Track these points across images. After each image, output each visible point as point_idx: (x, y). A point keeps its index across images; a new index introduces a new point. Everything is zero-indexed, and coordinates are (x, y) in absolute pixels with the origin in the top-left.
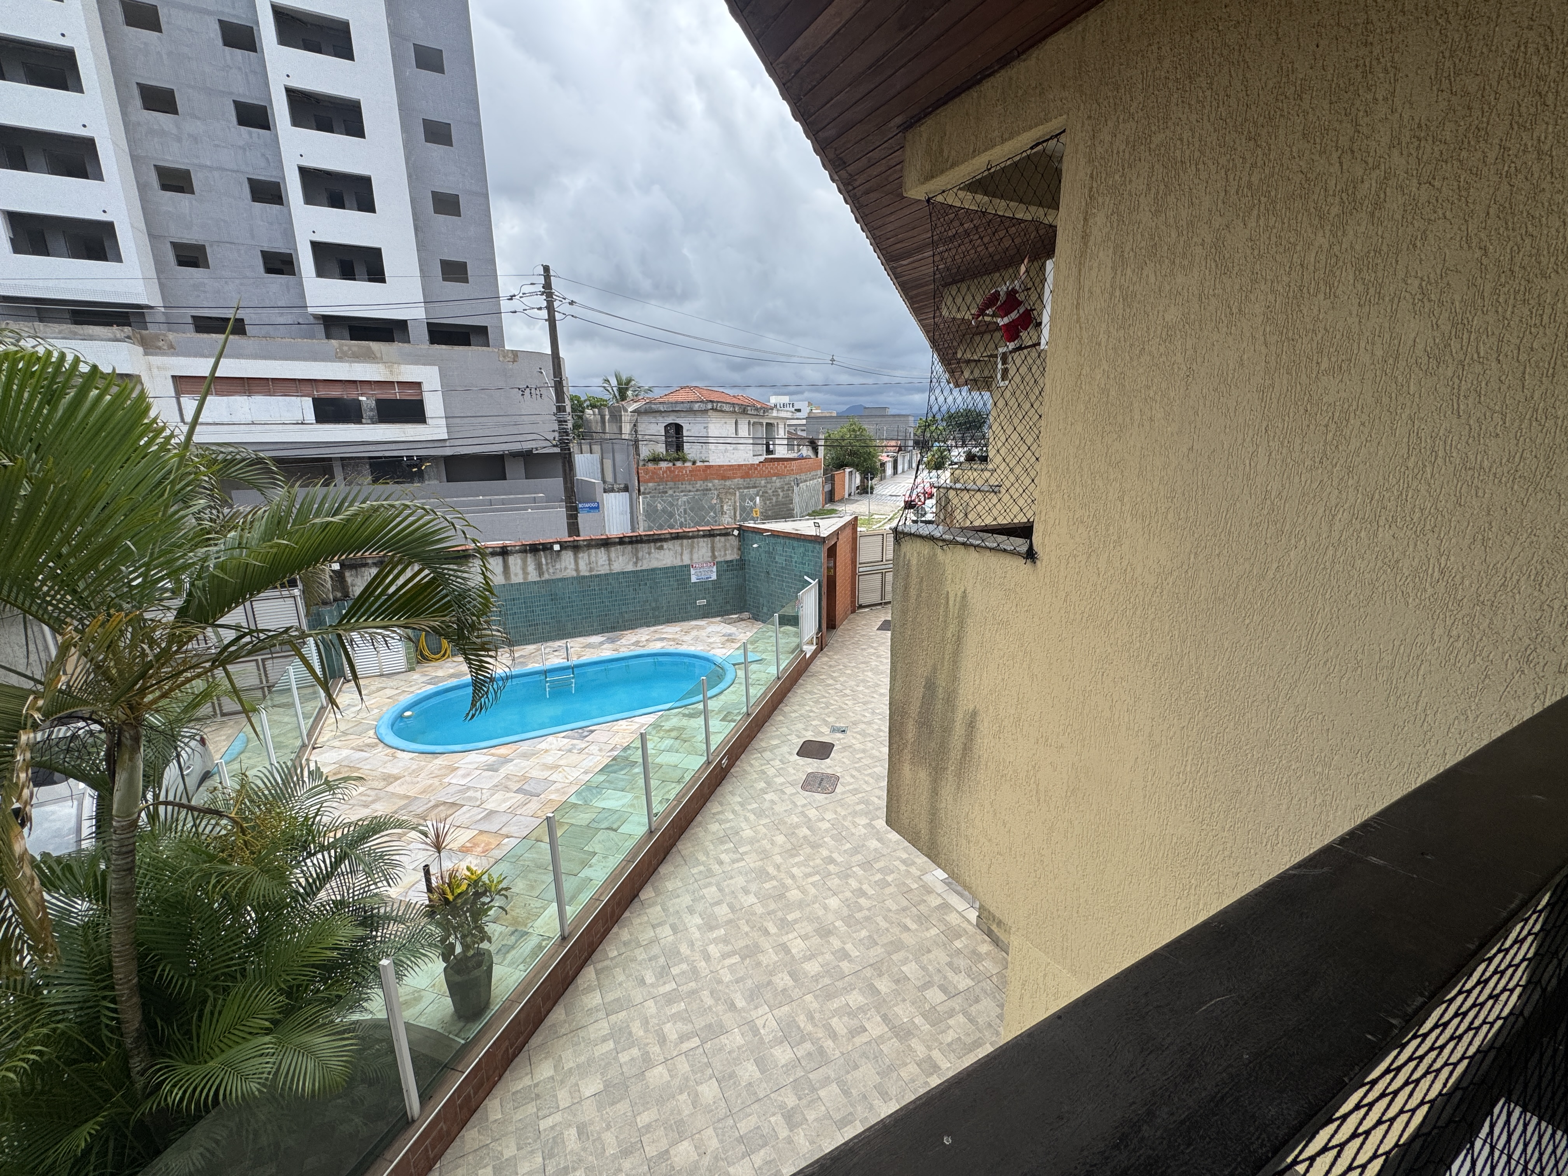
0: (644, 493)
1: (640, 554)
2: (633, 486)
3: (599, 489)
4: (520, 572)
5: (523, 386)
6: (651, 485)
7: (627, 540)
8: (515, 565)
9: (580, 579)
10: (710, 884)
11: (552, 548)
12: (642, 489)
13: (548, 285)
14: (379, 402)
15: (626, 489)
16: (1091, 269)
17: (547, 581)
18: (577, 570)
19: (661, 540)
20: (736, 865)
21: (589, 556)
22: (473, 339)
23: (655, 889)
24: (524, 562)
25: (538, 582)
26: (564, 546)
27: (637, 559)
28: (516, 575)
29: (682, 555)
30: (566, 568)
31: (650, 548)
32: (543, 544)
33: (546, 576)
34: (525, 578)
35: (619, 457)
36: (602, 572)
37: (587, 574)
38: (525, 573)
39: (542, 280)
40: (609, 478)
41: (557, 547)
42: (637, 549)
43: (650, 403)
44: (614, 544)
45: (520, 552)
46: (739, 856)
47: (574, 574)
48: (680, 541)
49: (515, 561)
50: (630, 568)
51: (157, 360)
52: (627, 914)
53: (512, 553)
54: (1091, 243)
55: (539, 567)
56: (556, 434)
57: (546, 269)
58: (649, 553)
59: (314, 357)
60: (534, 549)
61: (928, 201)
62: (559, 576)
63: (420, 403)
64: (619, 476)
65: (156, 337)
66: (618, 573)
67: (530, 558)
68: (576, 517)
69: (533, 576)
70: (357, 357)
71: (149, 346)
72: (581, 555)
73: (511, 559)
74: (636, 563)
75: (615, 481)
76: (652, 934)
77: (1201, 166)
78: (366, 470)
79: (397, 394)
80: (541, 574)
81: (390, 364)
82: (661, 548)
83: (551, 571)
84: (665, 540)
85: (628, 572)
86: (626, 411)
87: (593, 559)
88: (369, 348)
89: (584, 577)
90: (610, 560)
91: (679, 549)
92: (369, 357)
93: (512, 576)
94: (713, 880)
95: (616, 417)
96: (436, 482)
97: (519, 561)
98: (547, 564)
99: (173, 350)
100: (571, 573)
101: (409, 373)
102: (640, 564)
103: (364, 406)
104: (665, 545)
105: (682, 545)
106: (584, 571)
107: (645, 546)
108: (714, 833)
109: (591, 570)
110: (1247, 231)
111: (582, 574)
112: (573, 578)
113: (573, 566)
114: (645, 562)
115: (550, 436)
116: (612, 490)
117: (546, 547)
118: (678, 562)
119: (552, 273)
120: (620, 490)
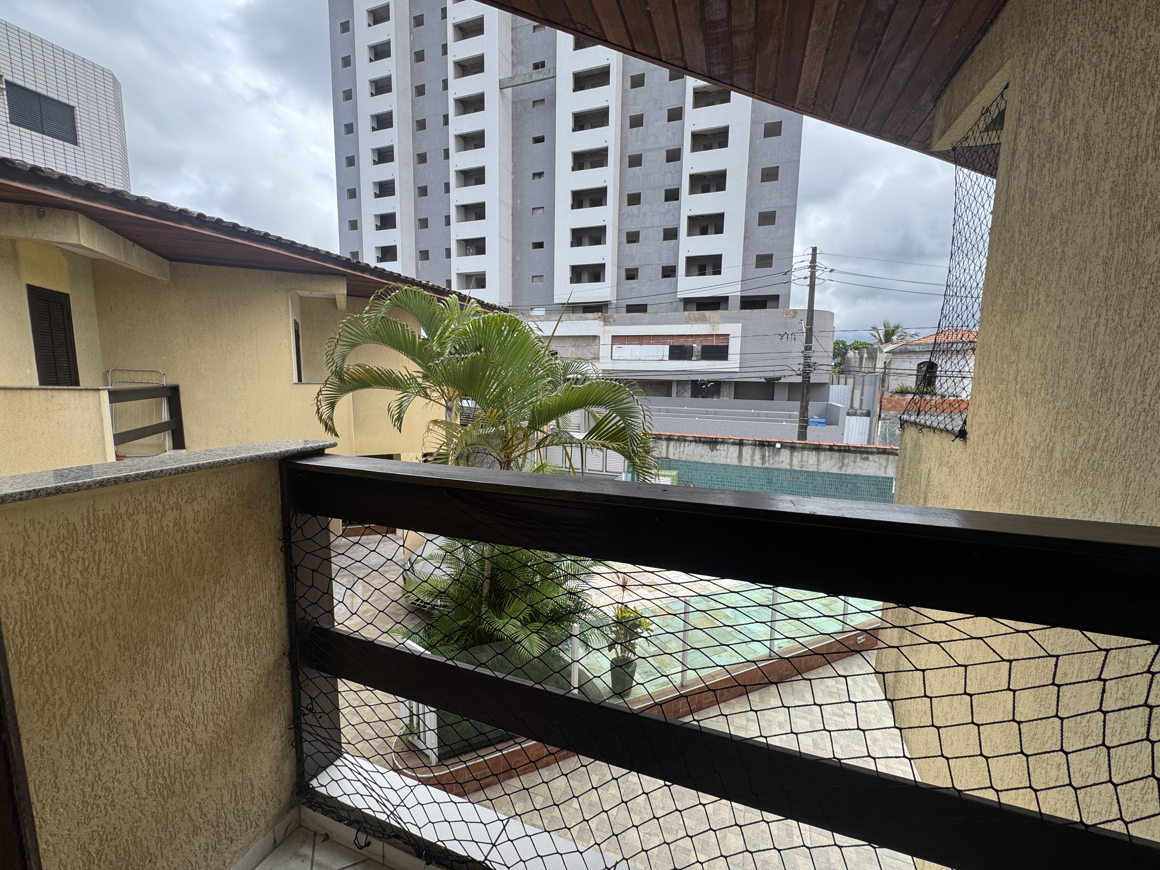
0: (884, 419)
1: (846, 461)
2: (876, 412)
3: (843, 413)
4: (749, 459)
5: (782, 333)
6: (892, 412)
7: (836, 448)
8: (747, 453)
9: (792, 471)
10: (805, 718)
11: (774, 445)
12: (883, 415)
13: (813, 261)
14: (704, 347)
15: (868, 414)
16: (1015, 179)
17: (767, 468)
18: (791, 464)
19: (868, 453)
20: (835, 718)
21: (802, 456)
22: (769, 304)
23: (761, 697)
24: (753, 452)
25: (760, 468)
26: (784, 445)
27: (843, 464)
28: (746, 460)
29: (886, 468)
30: (782, 462)
31: (856, 457)
32: (768, 442)
33: (767, 465)
34: (752, 464)
35: (867, 388)
36: (811, 470)
37: (799, 469)
38: (753, 460)
39: (810, 258)
40: (856, 405)
41: (778, 446)
42: (843, 457)
43: (907, 344)
44: (824, 450)
45: (752, 445)
46: (841, 713)
47: (788, 467)
48: (886, 456)
49: (747, 451)
50: (835, 470)
51: (607, 328)
52: (733, 701)
53: (746, 445)
54: (1016, 158)
55: (763, 457)
56: (801, 367)
57: (814, 250)
58: (855, 462)
59: (675, 322)
60: (762, 444)
61: (954, 149)
62: (776, 466)
63: (726, 348)
64: (864, 403)
65: (610, 317)
66: (824, 473)
67: (758, 450)
68: (806, 427)
69: (758, 463)
70: (697, 321)
71: (606, 321)
72: (796, 454)
73: (745, 449)
74: (841, 468)
75: (861, 408)
76: (745, 723)
77: (1081, 70)
78: (689, 388)
79: (715, 342)
80: (763, 463)
81: (713, 323)
82: (867, 459)
83: (771, 461)
84: (872, 453)
85: (832, 474)
86: (881, 351)
87: (805, 458)
88: (704, 315)
89: (795, 471)
90: (818, 461)
91: (884, 463)
92: (703, 320)
93: (743, 461)
94: (810, 717)
95: (872, 357)
96: (727, 398)
97: (750, 451)
98: (769, 456)
99: (615, 323)
100: (786, 466)
101: (722, 329)
102: (844, 469)
103: (695, 350)
104: (871, 457)
105: (888, 460)
106: (796, 466)
107: (852, 456)
108: (827, 687)
109: (802, 466)
110: (1105, 117)
111: (794, 468)
112: (787, 470)
113: (788, 461)
114: (849, 468)
115: (796, 368)
116: (855, 414)
117: (771, 445)
118: (881, 473)
119: (818, 252)
120: (861, 415)
